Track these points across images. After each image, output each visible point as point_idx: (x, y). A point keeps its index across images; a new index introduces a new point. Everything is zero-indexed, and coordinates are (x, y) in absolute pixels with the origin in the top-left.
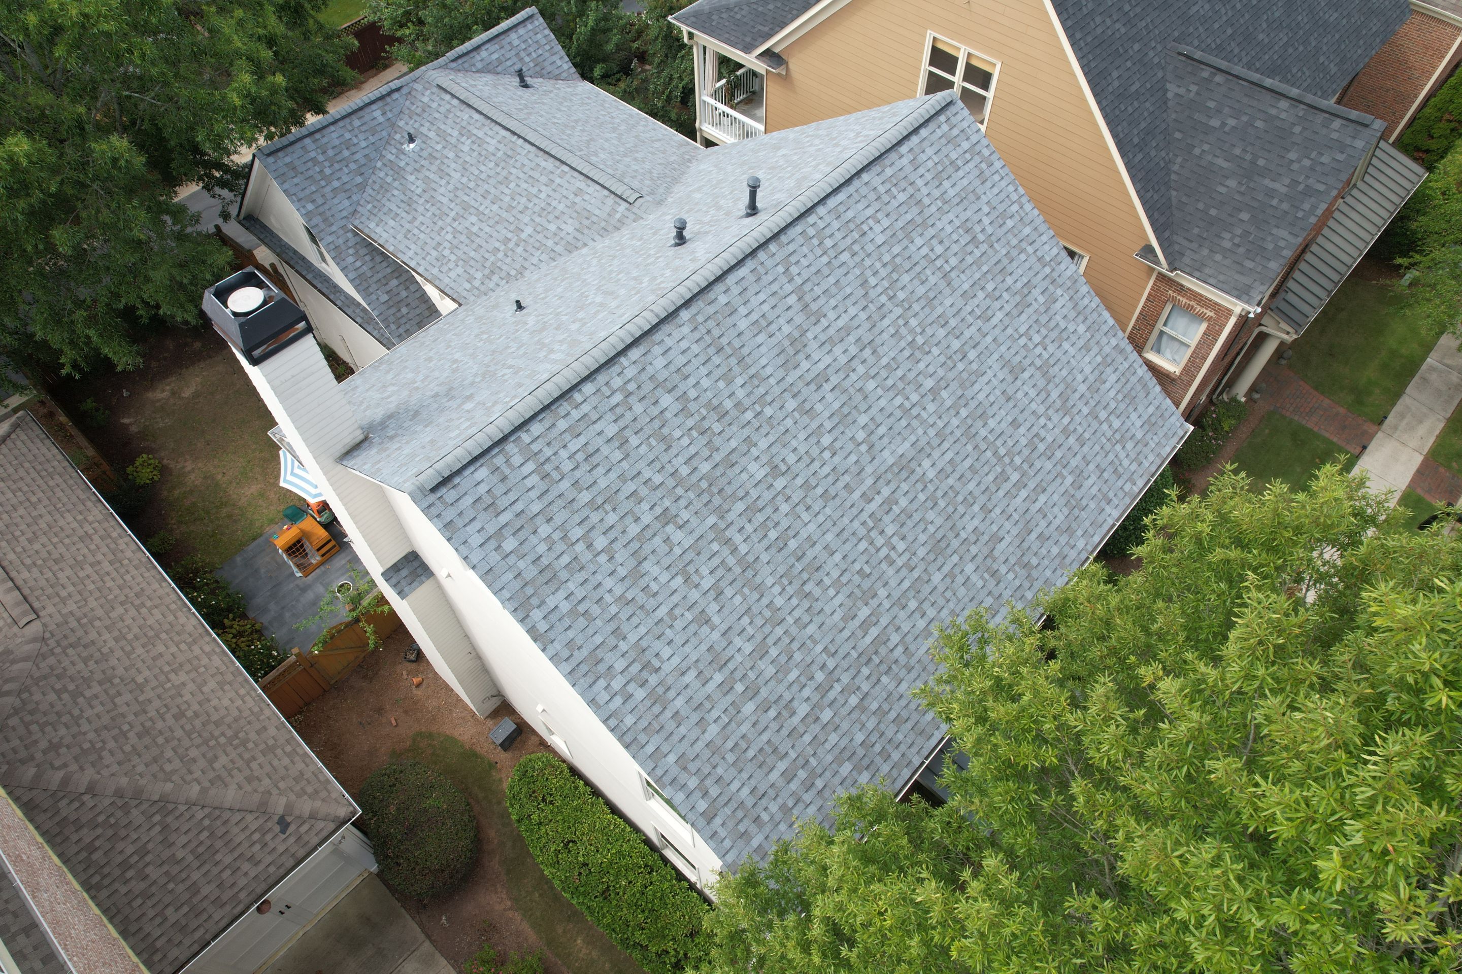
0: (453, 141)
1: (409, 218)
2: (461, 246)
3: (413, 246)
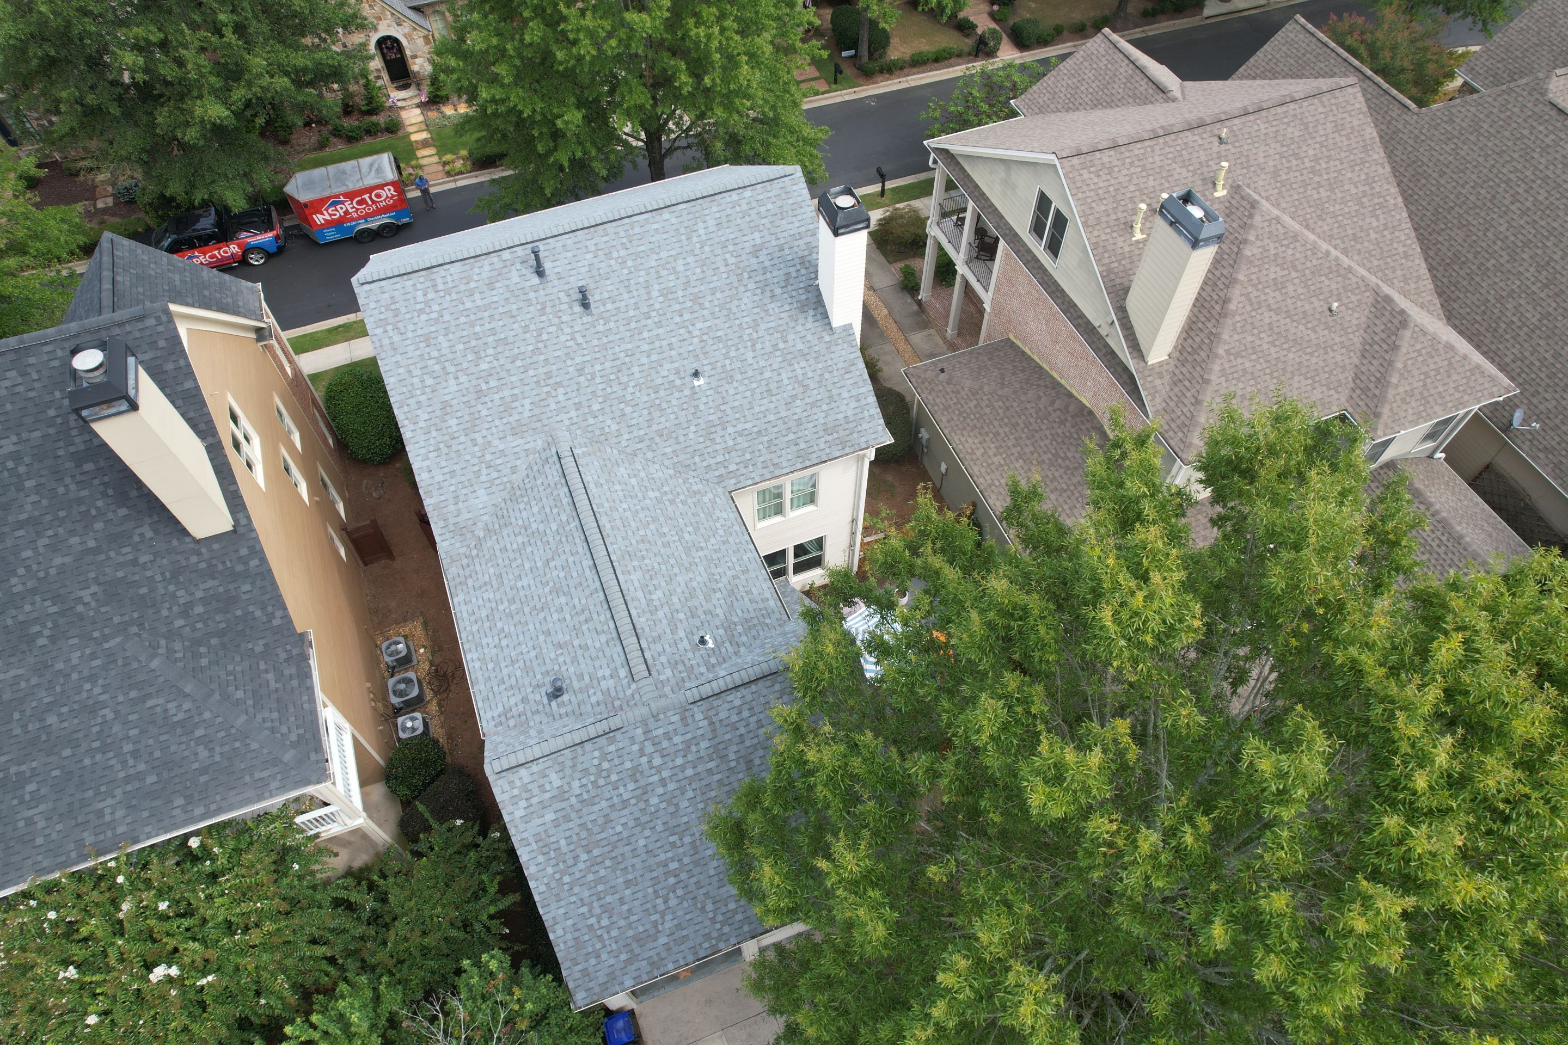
2: (706, 526)
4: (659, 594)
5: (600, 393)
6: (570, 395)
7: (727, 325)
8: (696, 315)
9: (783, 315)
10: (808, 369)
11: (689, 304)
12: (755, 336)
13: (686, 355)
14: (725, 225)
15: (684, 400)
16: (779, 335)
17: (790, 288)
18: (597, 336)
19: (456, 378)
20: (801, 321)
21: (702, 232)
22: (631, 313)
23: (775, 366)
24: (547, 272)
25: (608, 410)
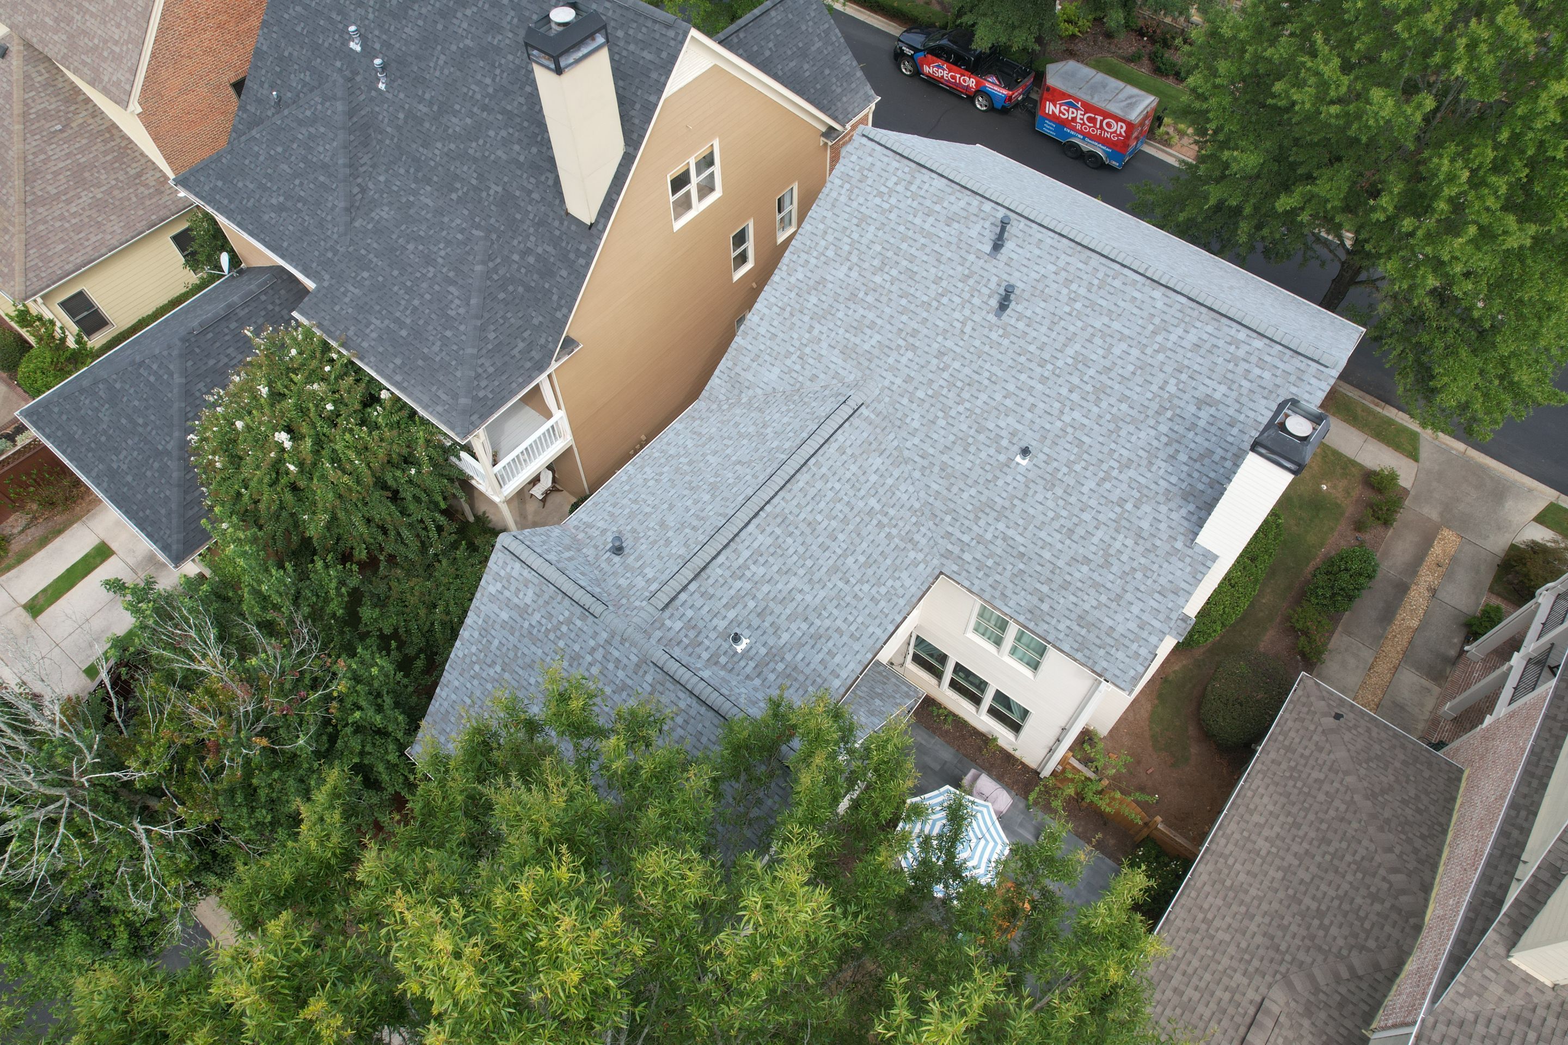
0: (748, 586)
1: (836, 636)
2: (879, 572)
3: (871, 630)
4: (762, 570)
5: (935, 386)
6: (913, 365)
7: (1101, 439)
8: (1084, 403)
9: (1162, 482)
10: (1128, 551)
11: (1089, 388)
12: (1115, 473)
13: (1036, 427)
14: (1202, 352)
15: (992, 461)
16: (1137, 495)
17: (1197, 465)
18: (984, 339)
19: (850, 269)
20: (1172, 505)
21: (1173, 338)
22: (1032, 348)
23: (1101, 517)
24: (1003, 250)
25: (927, 405)
